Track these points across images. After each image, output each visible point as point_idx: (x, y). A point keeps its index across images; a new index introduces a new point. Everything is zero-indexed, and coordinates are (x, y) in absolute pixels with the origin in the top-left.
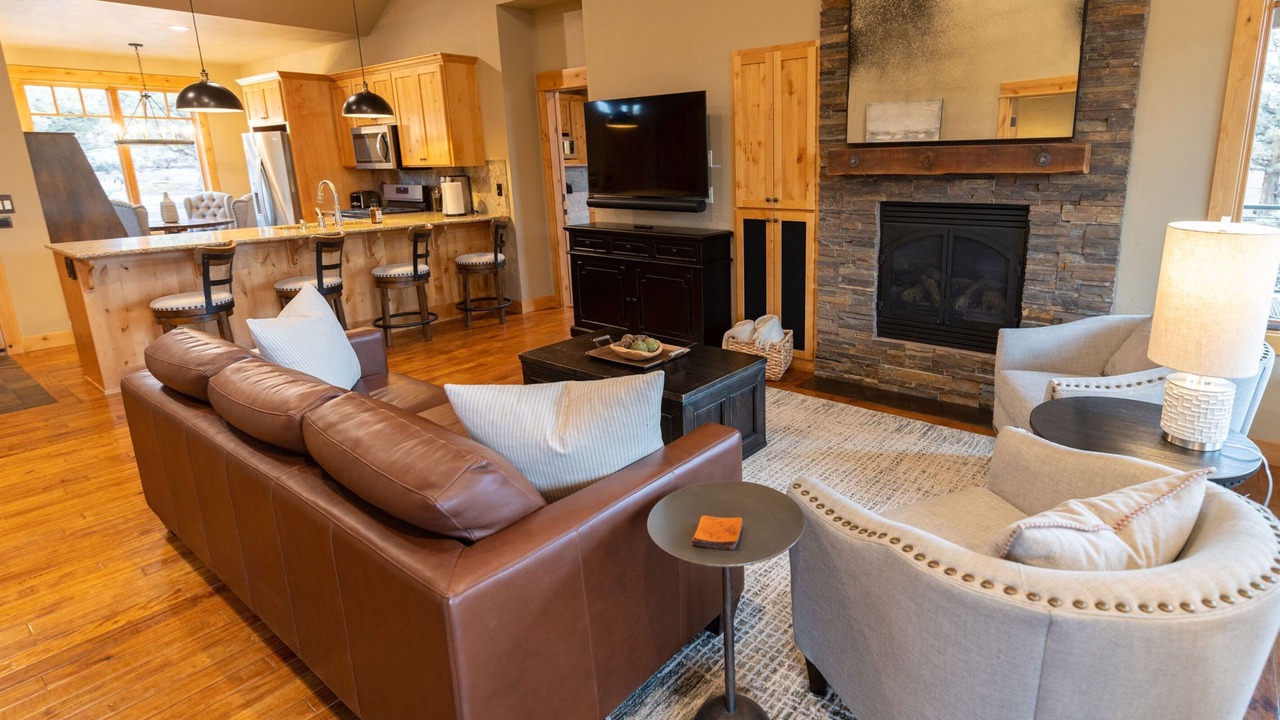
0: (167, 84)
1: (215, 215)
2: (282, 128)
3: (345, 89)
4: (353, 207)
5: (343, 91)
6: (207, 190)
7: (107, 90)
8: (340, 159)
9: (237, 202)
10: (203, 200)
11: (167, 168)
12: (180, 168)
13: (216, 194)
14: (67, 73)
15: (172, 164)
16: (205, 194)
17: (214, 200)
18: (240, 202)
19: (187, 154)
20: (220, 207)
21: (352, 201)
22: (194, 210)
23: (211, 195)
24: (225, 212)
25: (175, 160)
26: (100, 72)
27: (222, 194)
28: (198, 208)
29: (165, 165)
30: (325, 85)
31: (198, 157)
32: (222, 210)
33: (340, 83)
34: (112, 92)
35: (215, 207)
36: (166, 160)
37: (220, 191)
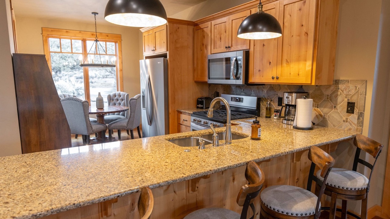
0: (107, 38)
1: (120, 104)
2: (164, 56)
3: (205, 29)
4: (198, 107)
5: (203, 31)
6: (118, 90)
7: (82, 40)
8: (194, 76)
9: (132, 99)
10: (116, 96)
11: (106, 78)
12: (110, 78)
13: (122, 93)
14: (67, 32)
15: (108, 77)
16: (117, 93)
17: (120, 96)
18: (133, 99)
19: (112, 73)
20: (123, 100)
21: (198, 104)
22: (111, 101)
23: (120, 93)
24: (124, 102)
25: (108, 75)
26: (80, 32)
27: (124, 93)
28: (113, 100)
29: (106, 77)
30: (191, 28)
31: (116, 74)
32: (123, 101)
33: (202, 26)
34: (84, 41)
35: (121, 100)
36: (106, 75)
37: (123, 92)
